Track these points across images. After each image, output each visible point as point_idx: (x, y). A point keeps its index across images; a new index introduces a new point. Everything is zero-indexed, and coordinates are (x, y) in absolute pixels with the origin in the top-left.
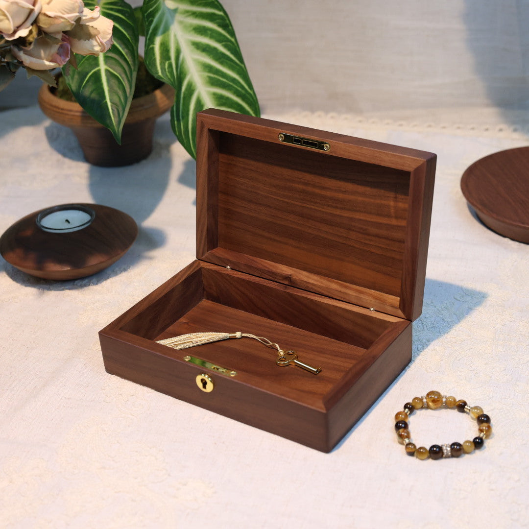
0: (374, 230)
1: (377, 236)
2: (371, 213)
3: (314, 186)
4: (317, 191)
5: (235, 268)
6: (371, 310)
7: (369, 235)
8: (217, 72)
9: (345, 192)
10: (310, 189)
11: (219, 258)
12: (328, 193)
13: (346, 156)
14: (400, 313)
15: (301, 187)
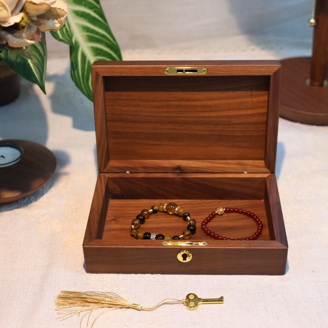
0: (236, 121)
1: (239, 124)
2: (233, 110)
3: (188, 100)
4: (190, 103)
5: (134, 171)
6: (245, 174)
7: (232, 124)
8: (92, 31)
9: (212, 99)
10: (184, 103)
11: (118, 168)
12: (198, 103)
13: (221, 74)
14: (266, 170)
15: (176, 103)
